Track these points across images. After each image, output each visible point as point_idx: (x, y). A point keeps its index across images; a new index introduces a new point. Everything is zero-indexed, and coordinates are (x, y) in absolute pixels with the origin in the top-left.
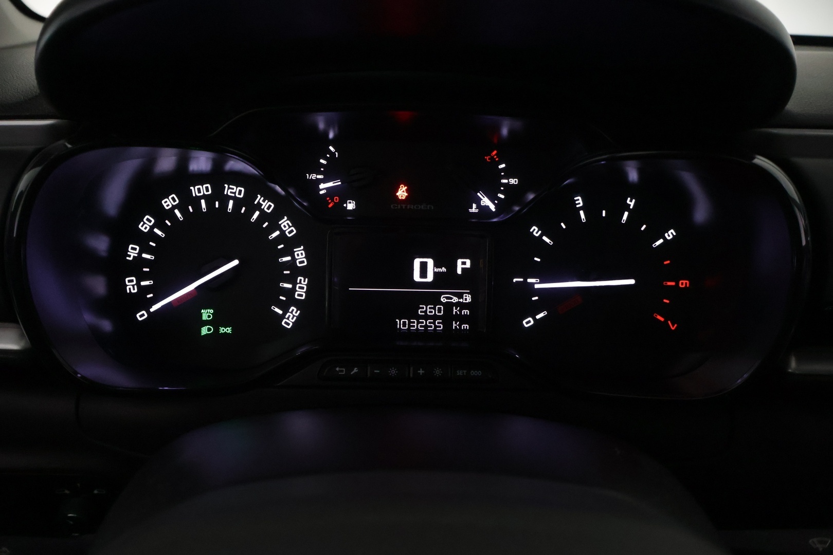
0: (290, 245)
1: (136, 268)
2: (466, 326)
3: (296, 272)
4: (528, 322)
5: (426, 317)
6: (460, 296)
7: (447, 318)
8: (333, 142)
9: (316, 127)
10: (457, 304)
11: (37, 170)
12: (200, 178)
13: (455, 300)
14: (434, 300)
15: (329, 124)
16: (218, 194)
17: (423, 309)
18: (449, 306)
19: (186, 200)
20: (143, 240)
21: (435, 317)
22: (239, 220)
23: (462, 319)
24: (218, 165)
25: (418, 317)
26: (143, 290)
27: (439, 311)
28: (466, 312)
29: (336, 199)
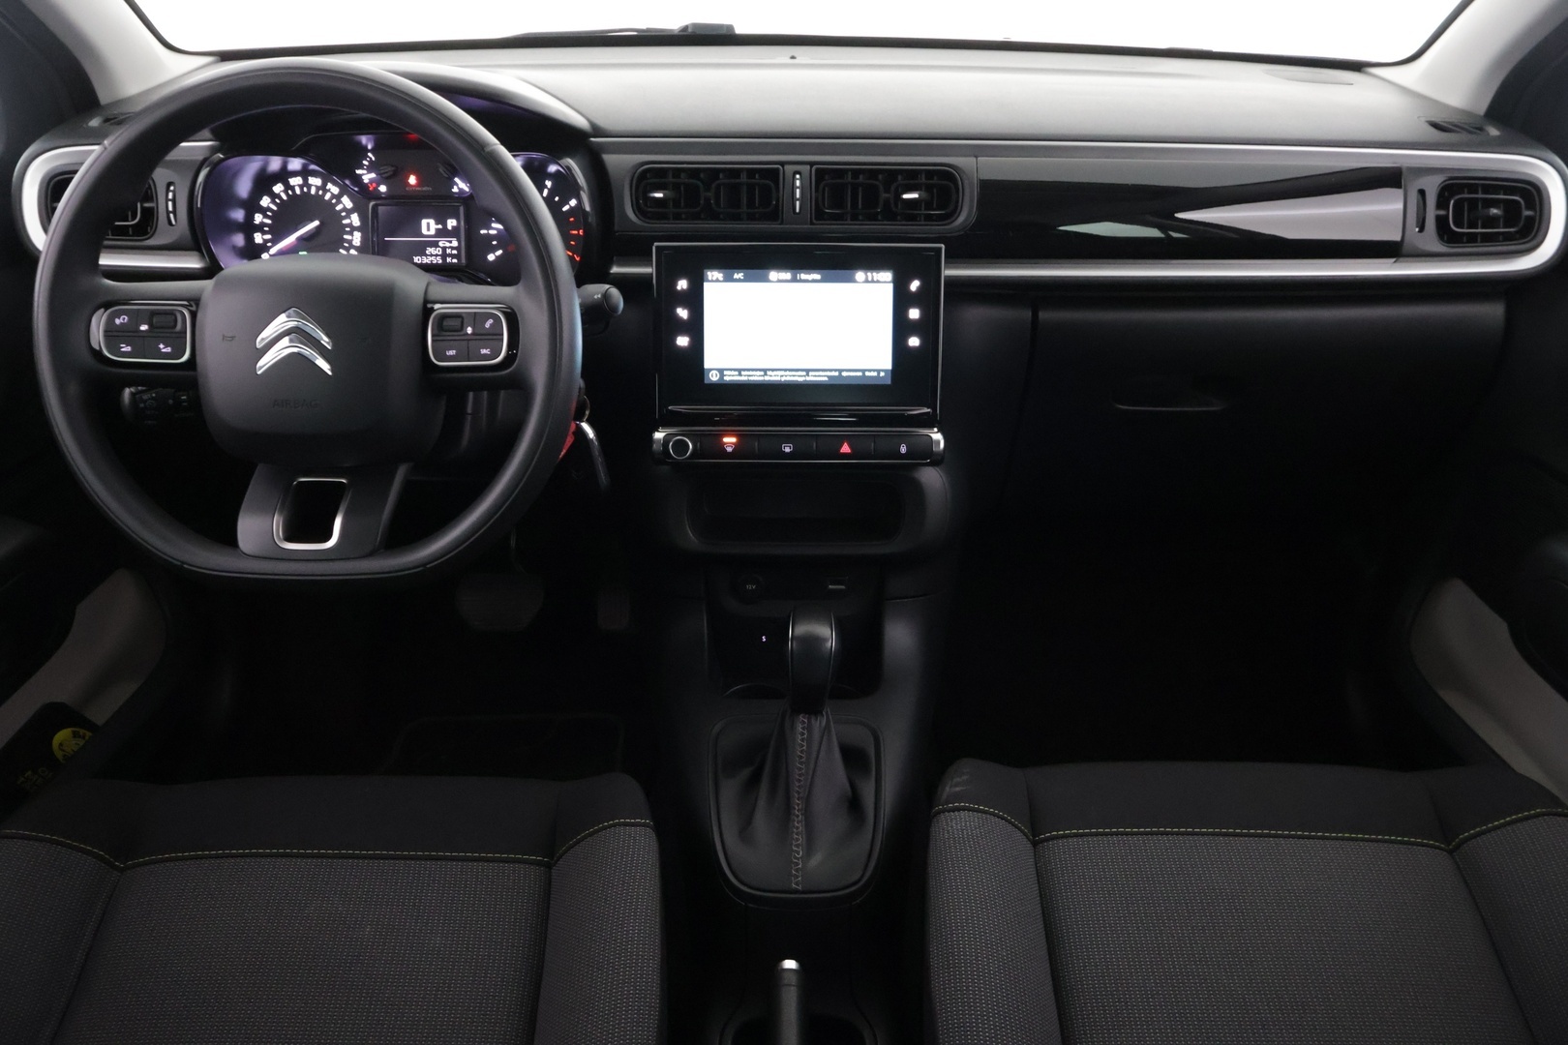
0: (349, 212)
1: (260, 228)
2: (455, 261)
3: (353, 229)
4: (491, 257)
5: (432, 255)
6: (450, 242)
7: (444, 256)
8: (372, 151)
9: (360, 143)
10: (450, 247)
11: (208, 169)
12: (295, 174)
13: (448, 245)
14: (435, 245)
15: (368, 140)
16: (306, 183)
17: (430, 250)
18: (444, 249)
19: (288, 187)
20: (263, 211)
21: (437, 255)
22: (318, 198)
23: (453, 256)
24: (305, 167)
25: (426, 255)
26: (266, 241)
27: (439, 251)
28: (455, 252)
29: (374, 185)
